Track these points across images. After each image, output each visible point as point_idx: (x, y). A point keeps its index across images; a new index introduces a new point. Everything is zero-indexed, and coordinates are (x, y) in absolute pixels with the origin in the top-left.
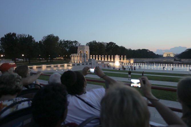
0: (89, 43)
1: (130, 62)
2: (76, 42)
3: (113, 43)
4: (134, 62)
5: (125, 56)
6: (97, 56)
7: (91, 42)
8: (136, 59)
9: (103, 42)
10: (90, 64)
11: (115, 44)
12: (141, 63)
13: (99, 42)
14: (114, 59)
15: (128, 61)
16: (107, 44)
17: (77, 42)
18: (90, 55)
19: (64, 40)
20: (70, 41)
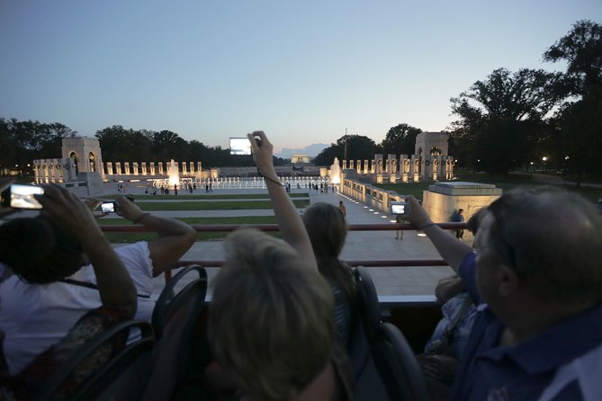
0: (105, 130)
1: (210, 177)
2: (59, 126)
3: (171, 133)
4: (220, 176)
5: (199, 163)
6: (127, 164)
7: (108, 129)
8: (223, 169)
9: (145, 131)
10: (80, 185)
11: (176, 135)
12: (232, 176)
13: (131, 130)
14: (165, 170)
15: (205, 175)
16: (156, 134)
17: (64, 127)
18: (105, 161)
19: (14, 120)
20: (37, 123)
